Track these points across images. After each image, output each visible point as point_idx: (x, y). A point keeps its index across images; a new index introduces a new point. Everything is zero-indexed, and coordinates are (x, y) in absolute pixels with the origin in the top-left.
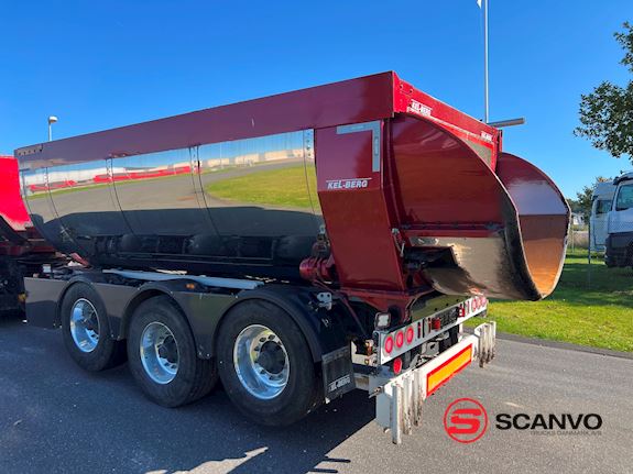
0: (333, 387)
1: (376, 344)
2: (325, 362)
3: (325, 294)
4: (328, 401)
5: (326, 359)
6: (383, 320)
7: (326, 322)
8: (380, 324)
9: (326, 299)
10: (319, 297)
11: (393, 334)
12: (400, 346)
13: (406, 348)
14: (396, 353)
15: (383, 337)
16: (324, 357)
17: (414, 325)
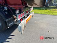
0: (10, 25)
1: (17, 17)
2: (7, 21)
3: (5, 7)
4: (9, 27)
5: (7, 20)
6: (18, 12)
7: (6, 13)
8: (17, 13)
9: (6, 8)
10: (4, 8)
11: (20, 14)
12: (22, 17)
13: (23, 17)
14: (21, 18)
15: (18, 15)
16: (6, 20)
17: (24, 12)
